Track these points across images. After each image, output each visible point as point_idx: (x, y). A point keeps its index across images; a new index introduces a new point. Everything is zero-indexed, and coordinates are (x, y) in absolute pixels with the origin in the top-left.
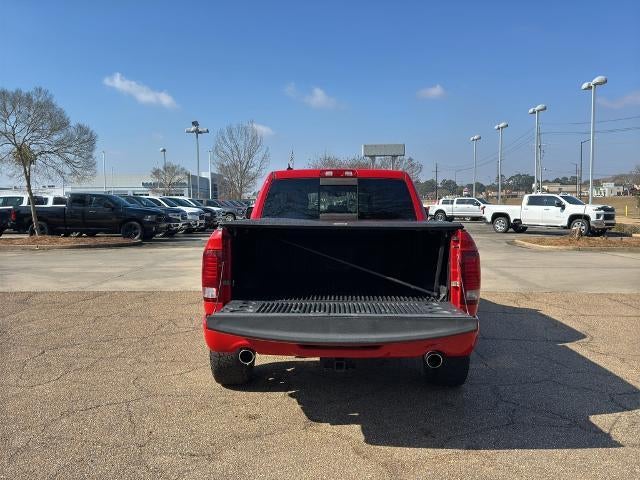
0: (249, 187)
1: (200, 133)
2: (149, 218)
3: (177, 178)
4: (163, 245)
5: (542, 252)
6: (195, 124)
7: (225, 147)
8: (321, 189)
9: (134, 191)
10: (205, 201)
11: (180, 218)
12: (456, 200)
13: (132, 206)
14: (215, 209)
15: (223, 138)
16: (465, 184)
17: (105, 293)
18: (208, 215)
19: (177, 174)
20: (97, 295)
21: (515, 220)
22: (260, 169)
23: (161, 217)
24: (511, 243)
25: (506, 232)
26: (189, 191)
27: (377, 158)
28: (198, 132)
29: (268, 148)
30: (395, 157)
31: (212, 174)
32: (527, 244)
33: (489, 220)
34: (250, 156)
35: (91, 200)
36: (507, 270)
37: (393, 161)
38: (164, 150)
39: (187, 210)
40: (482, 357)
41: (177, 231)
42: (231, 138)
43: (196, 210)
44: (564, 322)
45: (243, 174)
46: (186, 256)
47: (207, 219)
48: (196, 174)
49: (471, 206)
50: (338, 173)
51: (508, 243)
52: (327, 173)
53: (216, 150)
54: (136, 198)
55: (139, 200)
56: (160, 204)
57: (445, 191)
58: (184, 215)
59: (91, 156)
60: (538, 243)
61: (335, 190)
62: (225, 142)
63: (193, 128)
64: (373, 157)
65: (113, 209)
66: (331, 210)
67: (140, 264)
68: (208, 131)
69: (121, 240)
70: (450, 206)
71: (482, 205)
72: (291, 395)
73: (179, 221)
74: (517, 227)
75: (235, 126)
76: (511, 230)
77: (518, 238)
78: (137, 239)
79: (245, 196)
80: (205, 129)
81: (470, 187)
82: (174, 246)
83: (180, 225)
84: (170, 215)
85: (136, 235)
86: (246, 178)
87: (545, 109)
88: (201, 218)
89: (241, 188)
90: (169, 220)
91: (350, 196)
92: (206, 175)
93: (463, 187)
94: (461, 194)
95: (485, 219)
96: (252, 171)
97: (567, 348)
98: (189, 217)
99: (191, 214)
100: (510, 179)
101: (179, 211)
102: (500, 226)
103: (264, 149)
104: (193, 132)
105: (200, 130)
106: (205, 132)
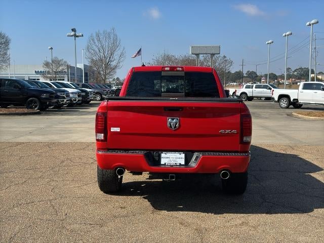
0: (111, 75)
1: (78, 36)
2: (44, 96)
3: (61, 68)
4: (55, 114)
5: (309, 120)
6: (74, 30)
7: (94, 47)
8: (162, 78)
9: (29, 77)
10: (81, 84)
11: (64, 96)
12: (255, 85)
13: (32, 87)
14: (88, 90)
15: (93, 40)
16: (263, 74)
17: (23, 143)
18: (84, 94)
19: (62, 65)
20: (18, 144)
21: (294, 100)
22: (119, 62)
23: (53, 95)
24: (290, 115)
25: (287, 107)
26: (68, 77)
27: (201, 56)
28: (76, 36)
30: (213, 55)
31: (85, 66)
32: (300, 116)
33: (276, 99)
34: (112, 53)
35: (5, 83)
36: (283, 132)
37: (212, 57)
38: (52, 48)
39: (70, 90)
40: (258, 180)
41: (63, 104)
42: (99, 40)
43: (75, 90)
44: (312, 162)
45: (107, 65)
46: (72, 121)
47: (83, 96)
48: (74, 66)
49: (265, 90)
50: (173, 69)
51: (288, 115)
52: (166, 69)
53: (88, 49)
54: (34, 82)
55: (37, 83)
56: (51, 86)
57: (248, 79)
58: (68, 94)
59: (6, 54)
60: (308, 115)
61: (171, 79)
62: (95, 43)
63: (73, 33)
64: (197, 55)
65: (20, 89)
66: (168, 91)
67: (42, 126)
68: (82, 36)
69: (26, 110)
70: (251, 90)
71: (273, 89)
72: (144, 198)
73: (64, 98)
74: (296, 104)
75: (101, 32)
76: (291, 106)
77: (295, 112)
78: (36, 110)
79: (108, 81)
80: (81, 34)
81: (266, 76)
82: (62, 115)
83: (65, 100)
84: (59, 94)
85: (36, 107)
86: (110, 68)
87: (318, 22)
88: (79, 96)
89: (105, 76)
90: (58, 97)
91: (181, 82)
92: (80, 66)
93: (262, 76)
94: (260, 81)
95: (273, 99)
96: (113, 64)
97: (310, 175)
98: (71, 95)
99: (72, 93)
100: (295, 71)
101: (64, 91)
102: (284, 103)
103: (122, 48)
104: (72, 36)
105: (77, 35)
106: (80, 36)
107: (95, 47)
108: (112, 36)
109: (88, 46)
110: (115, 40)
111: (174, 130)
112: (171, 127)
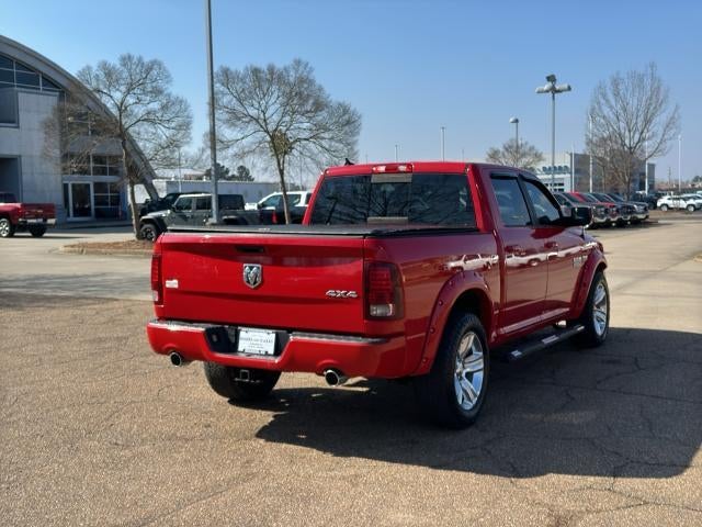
1: (559, 91)
6: (551, 79)
15: (604, 96)
19: (524, 155)
28: (554, 91)
29: (677, 108)
34: (647, 122)
38: (516, 121)
42: (617, 94)
53: (593, 114)
62: (607, 101)
63: (547, 86)
68: (569, 89)
80: (566, 86)
103: (672, 107)
104: (547, 91)
105: (557, 88)
106: (565, 90)
107: (606, 111)
108: (647, 82)
109: (593, 109)
110: (656, 91)
111: (255, 288)
112: (248, 282)
